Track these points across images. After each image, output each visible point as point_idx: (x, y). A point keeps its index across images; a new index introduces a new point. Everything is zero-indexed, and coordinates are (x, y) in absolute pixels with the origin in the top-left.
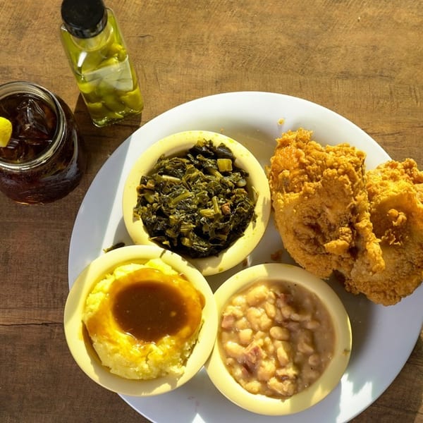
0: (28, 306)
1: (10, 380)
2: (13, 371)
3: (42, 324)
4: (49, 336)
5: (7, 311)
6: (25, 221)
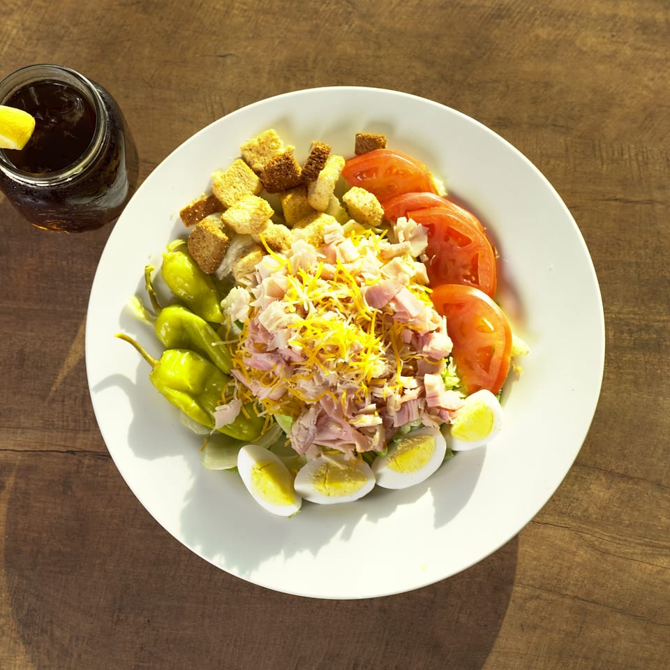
0: (48, 426)
1: (20, 526)
2: (26, 514)
3: (68, 452)
4: (75, 468)
5: (19, 431)
6: (50, 308)
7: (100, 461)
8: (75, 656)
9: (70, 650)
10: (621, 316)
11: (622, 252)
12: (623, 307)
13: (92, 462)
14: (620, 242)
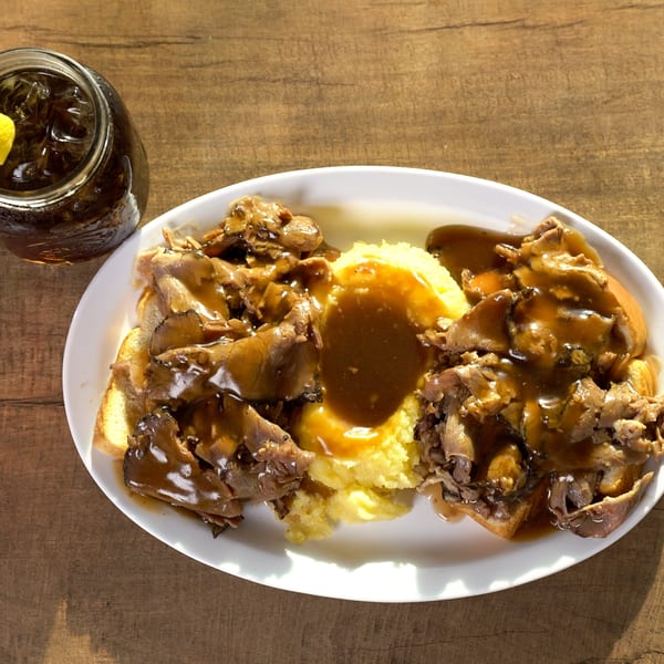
7: (22, 410)
8: (20, 659)
9: (12, 654)
10: (657, 150)
11: (648, 70)
12: (657, 139)
13: (13, 413)
14: (645, 59)
